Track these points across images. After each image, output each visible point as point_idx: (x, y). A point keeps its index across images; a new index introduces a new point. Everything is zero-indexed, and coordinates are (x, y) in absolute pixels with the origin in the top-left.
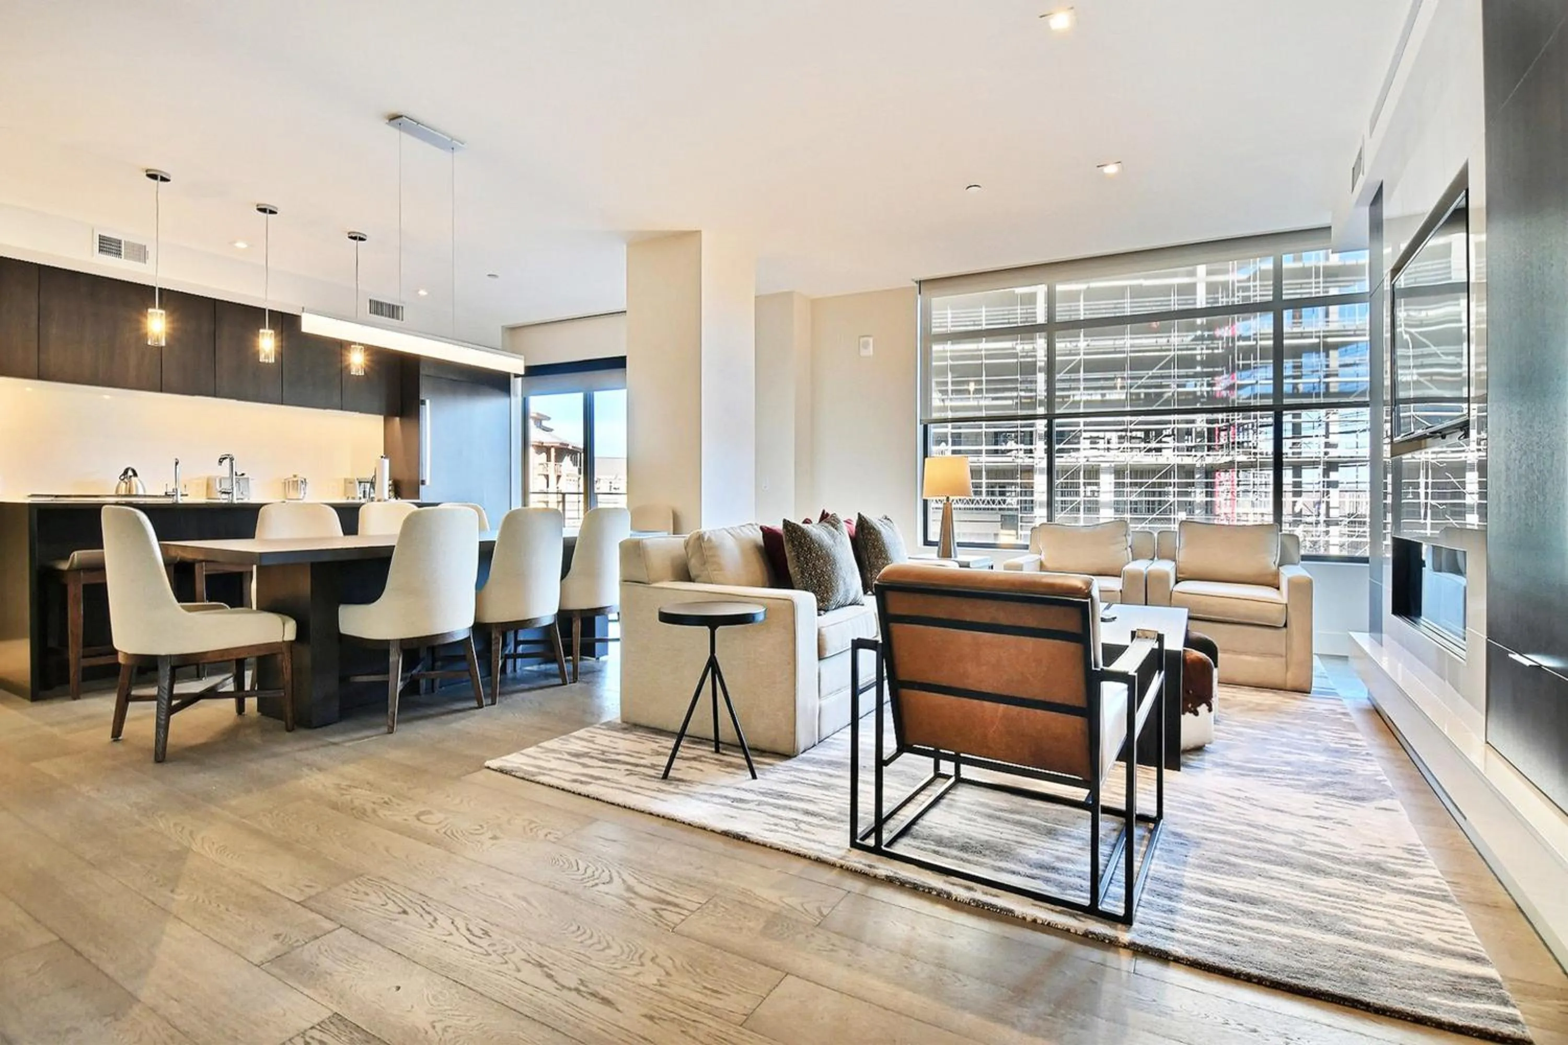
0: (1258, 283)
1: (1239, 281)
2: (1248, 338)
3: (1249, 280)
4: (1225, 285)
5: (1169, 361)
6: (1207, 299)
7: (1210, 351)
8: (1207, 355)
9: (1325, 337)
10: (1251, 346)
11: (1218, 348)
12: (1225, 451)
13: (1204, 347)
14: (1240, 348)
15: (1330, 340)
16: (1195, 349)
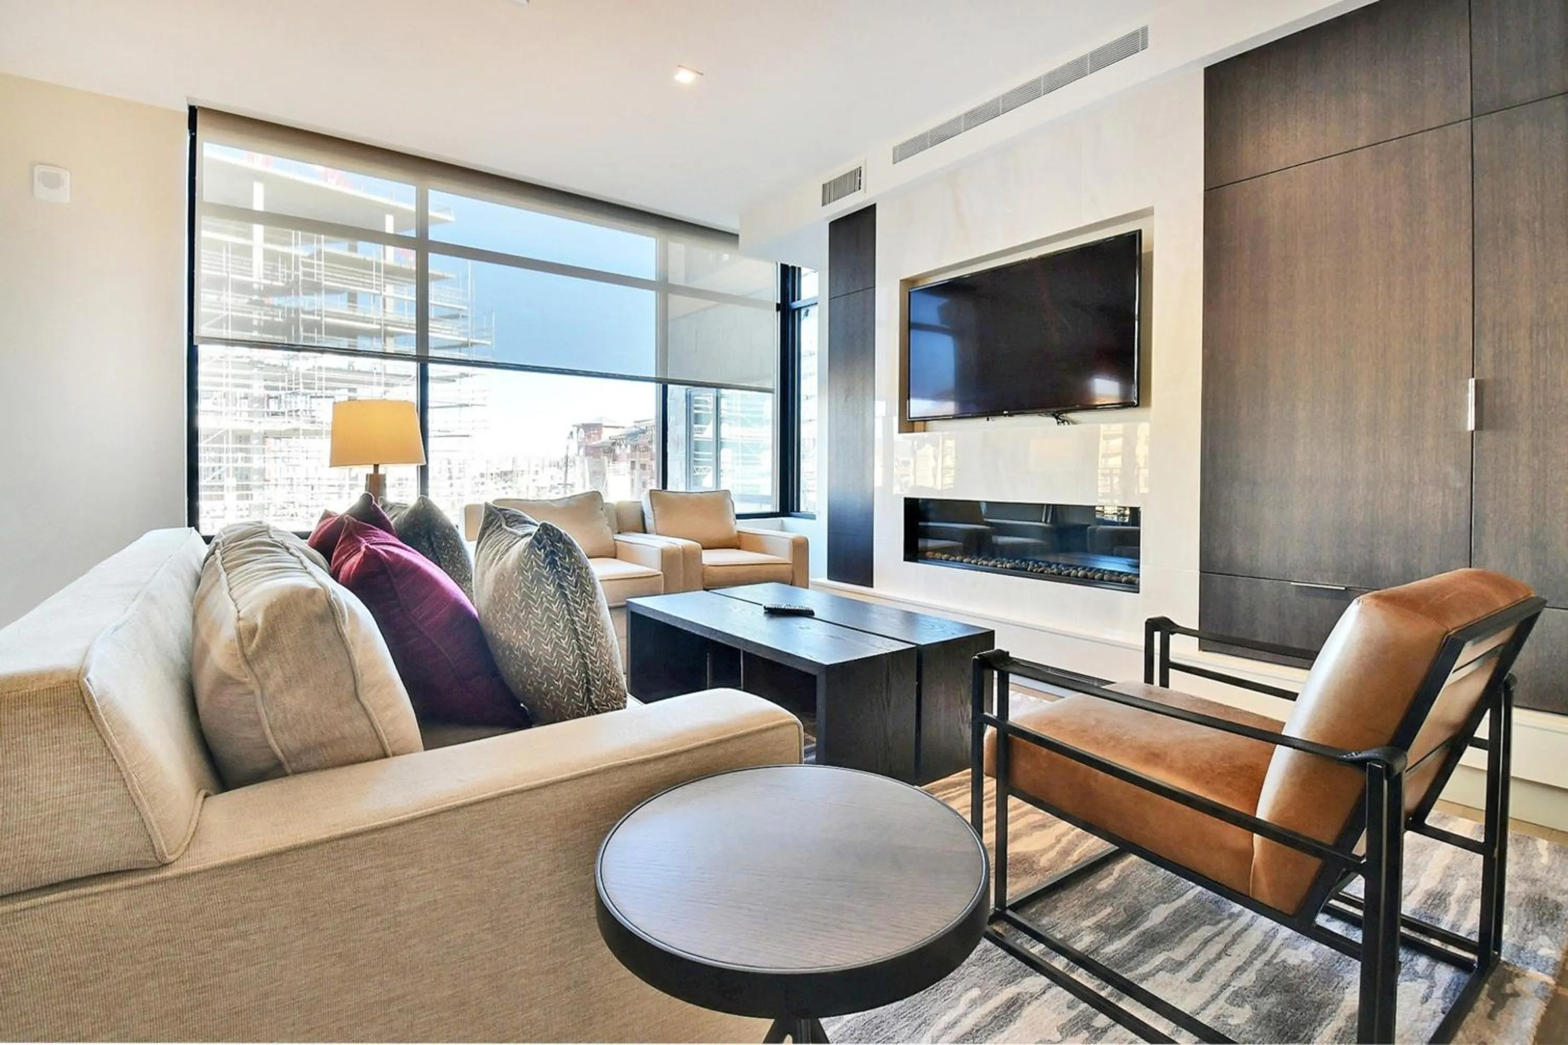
0: (322, 263)
1: (303, 257)
2: (312, 313)
3: (311, 257)
4: (286, 258)
5: (221, 320)
6: (265, 265)
7: (269, 318)
8: (266, 321)
9: (385, 325)
10: (315, 321)
11: (278, 316)
12: (287, 418)
13: (262, 313)
14: (304, 320)
15: (389, 328)
16: (251, 313)
